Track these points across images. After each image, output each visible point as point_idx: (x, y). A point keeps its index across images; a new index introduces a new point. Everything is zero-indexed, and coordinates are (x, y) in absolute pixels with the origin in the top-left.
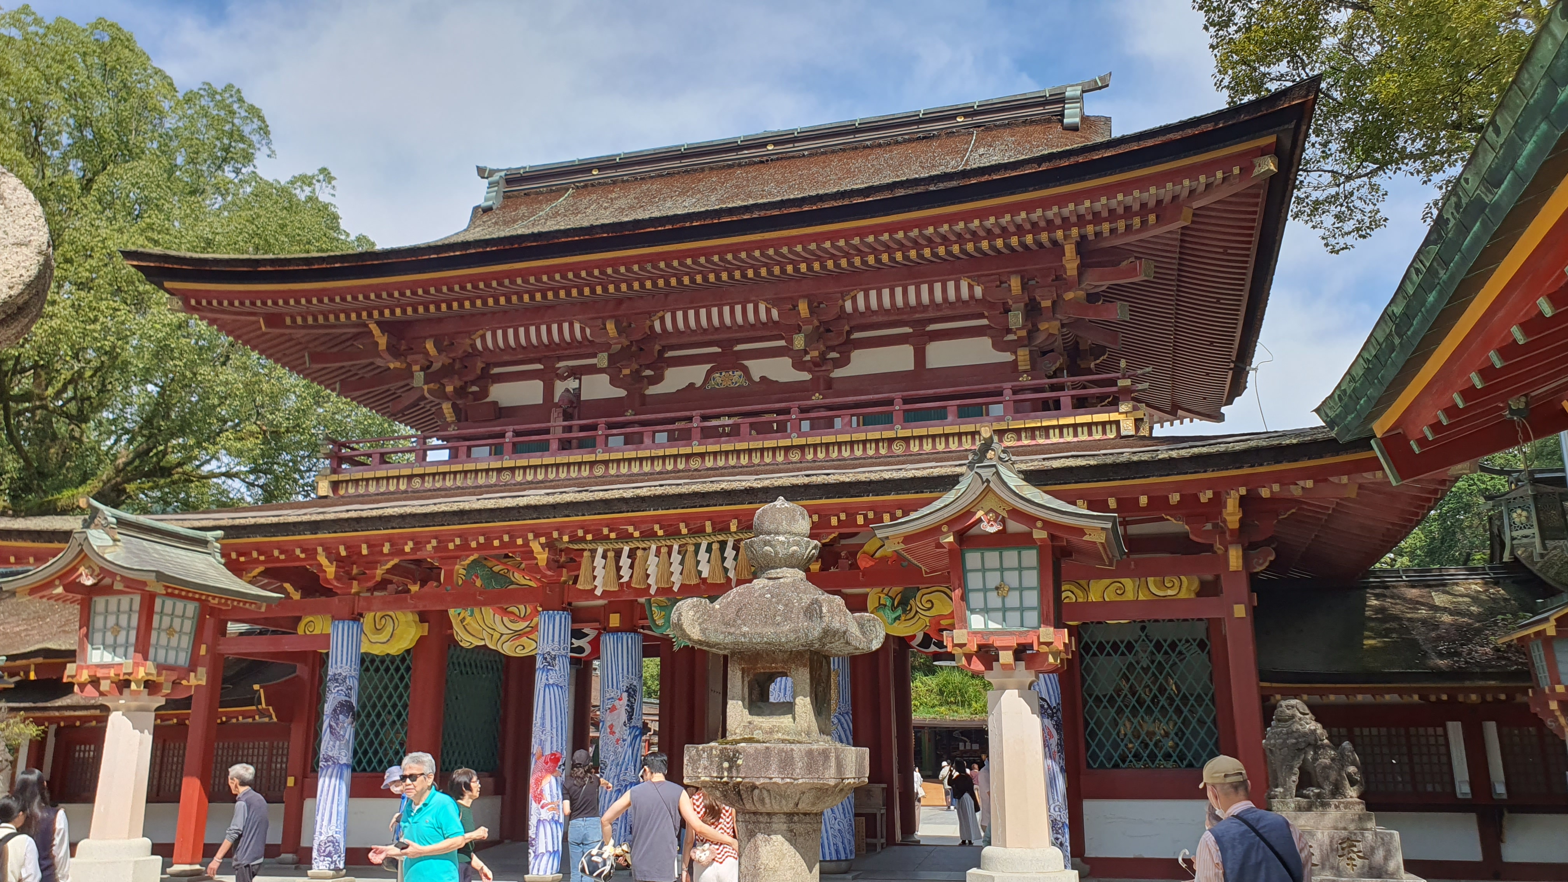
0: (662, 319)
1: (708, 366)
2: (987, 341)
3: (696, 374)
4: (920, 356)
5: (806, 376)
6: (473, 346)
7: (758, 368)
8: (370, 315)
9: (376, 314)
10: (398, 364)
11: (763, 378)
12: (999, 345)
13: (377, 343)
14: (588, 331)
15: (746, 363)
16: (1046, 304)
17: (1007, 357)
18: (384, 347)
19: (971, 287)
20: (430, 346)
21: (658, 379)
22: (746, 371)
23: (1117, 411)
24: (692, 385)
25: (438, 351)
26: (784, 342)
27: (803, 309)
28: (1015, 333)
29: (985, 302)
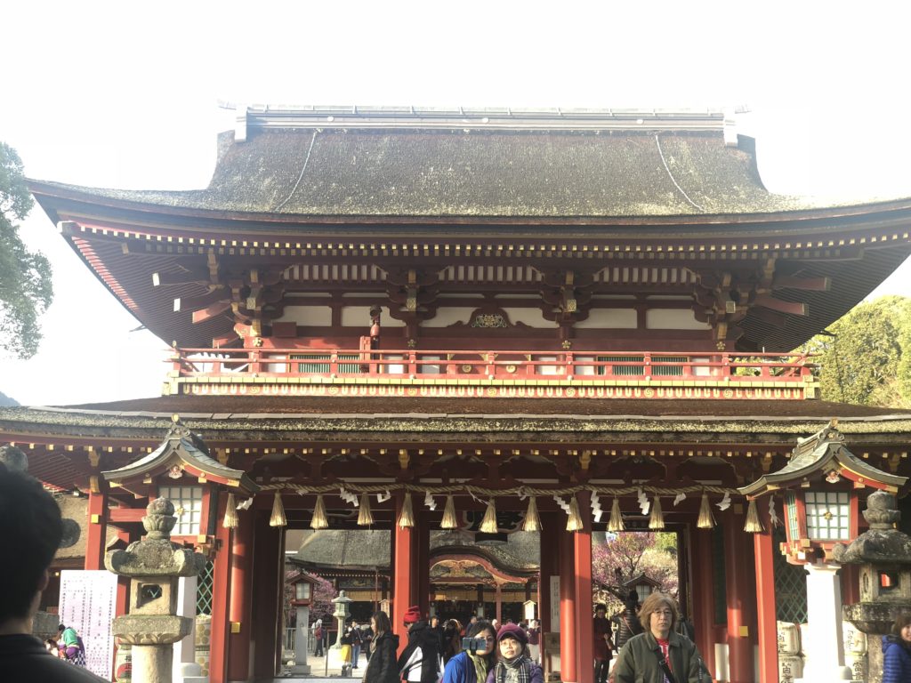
0: (447, 272)
1: (473, 309)
2: (690, 314)
3: (463, 315)
4: (642, 319)
5: (553, 325)
6: (282, 275)
7: (516, 315)
8: (216, 251)
9: (222, 252)
10: (220, 286)
11: (519, 323)
12: (700, 317)
13: (208, 270)
14: (384, 275)
15: (505, 309)
16: (745, 295)
17: (705, 326)
18: (215, 273)
19: (688, 274)
20: (253, 274)
21: (432, 315)
22: (505, 316)
23: (801, 380)
24: (460, 323)
25: (259, 279)
26: (538, 296)
27: (570, 279)
28: (714, 311)
29: (697, 286)
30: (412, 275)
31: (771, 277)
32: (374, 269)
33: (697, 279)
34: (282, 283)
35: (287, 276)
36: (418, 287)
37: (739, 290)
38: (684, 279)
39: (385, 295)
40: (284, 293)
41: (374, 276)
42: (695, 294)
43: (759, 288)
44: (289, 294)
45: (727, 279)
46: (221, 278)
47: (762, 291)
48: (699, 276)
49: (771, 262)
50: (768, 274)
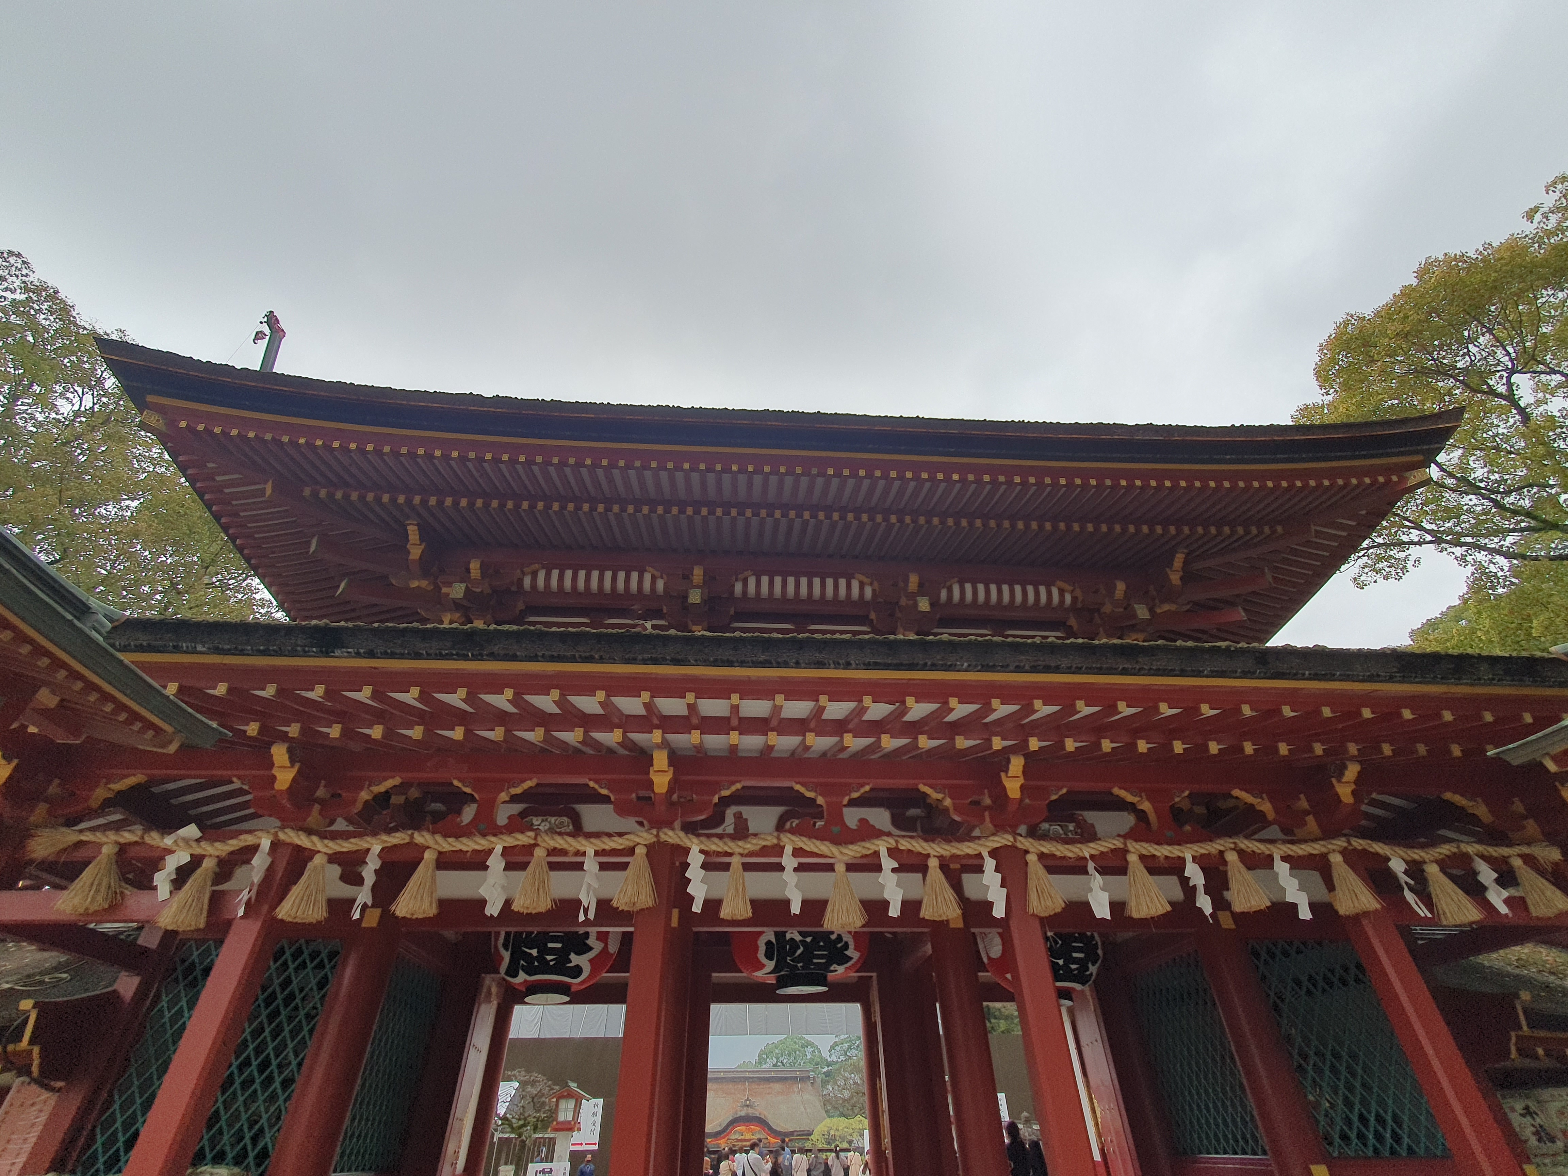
30: (698, 573)
31: (1179, 583)
32: (647, 577)
33: (1074, 599)
34: (520, 593)
35: (526, 584)
38: (1054, 601)
41: (647, 587)
43: (1160, 603)
45: (1121, 586)
46: (426, 567)
47: (1166, 607)
48: (1078, 593)
49: (1179, 560)
50: (1175, 578)
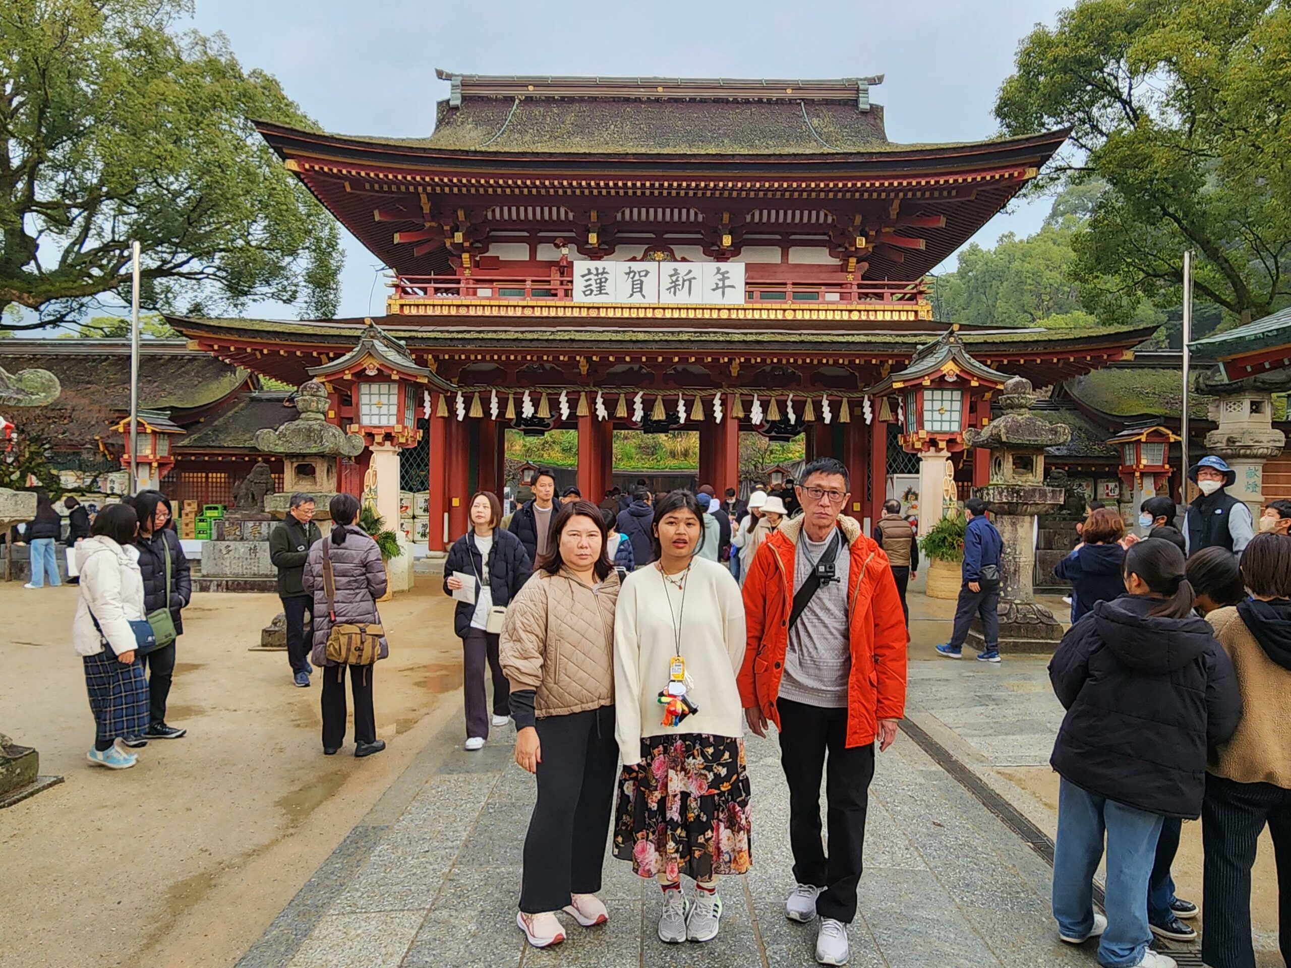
0: (623, 213)
1: (646, 246)
3: (638, 251)
4: (785, 256)
6: (486, 215)
7: (680, 252)
8: (425, 190)
9: (429, 189)
10: (433, 224)
11: (683, 258)
12: (833, 254)
13: (422, 208)
14: (571, 215)
15: (672, 247)
16: (873, 233)
17: (838, 261)
18: (428, 211)
19: (826, 215)
20: (461, 214)
21: (611, 252)
22: (671, 252)
23: (917, 304)
24: (634, 258)
25: (466, 218)
26: (700, 236)
27: (726, 217)
28: (846, 248)
29: (833, 226)
30: (594, 215)
31: (896, 216)
32: (562, 210)
33: (833, 220)
34: (485, 221)
35: (490, 217)
36: (599, 225)
37: (867, 229)
38: (821, 220)
39: (573, 234)
40: (489, 232)
41: (563, 217)
42: (831, 233)
43: (885, 227)
44: (493, 233)
45: (858, 219)
46: (433, 216)
47: (887, 230)
48: (835, 217)
49: (896, 203)
50: (893, 214)
